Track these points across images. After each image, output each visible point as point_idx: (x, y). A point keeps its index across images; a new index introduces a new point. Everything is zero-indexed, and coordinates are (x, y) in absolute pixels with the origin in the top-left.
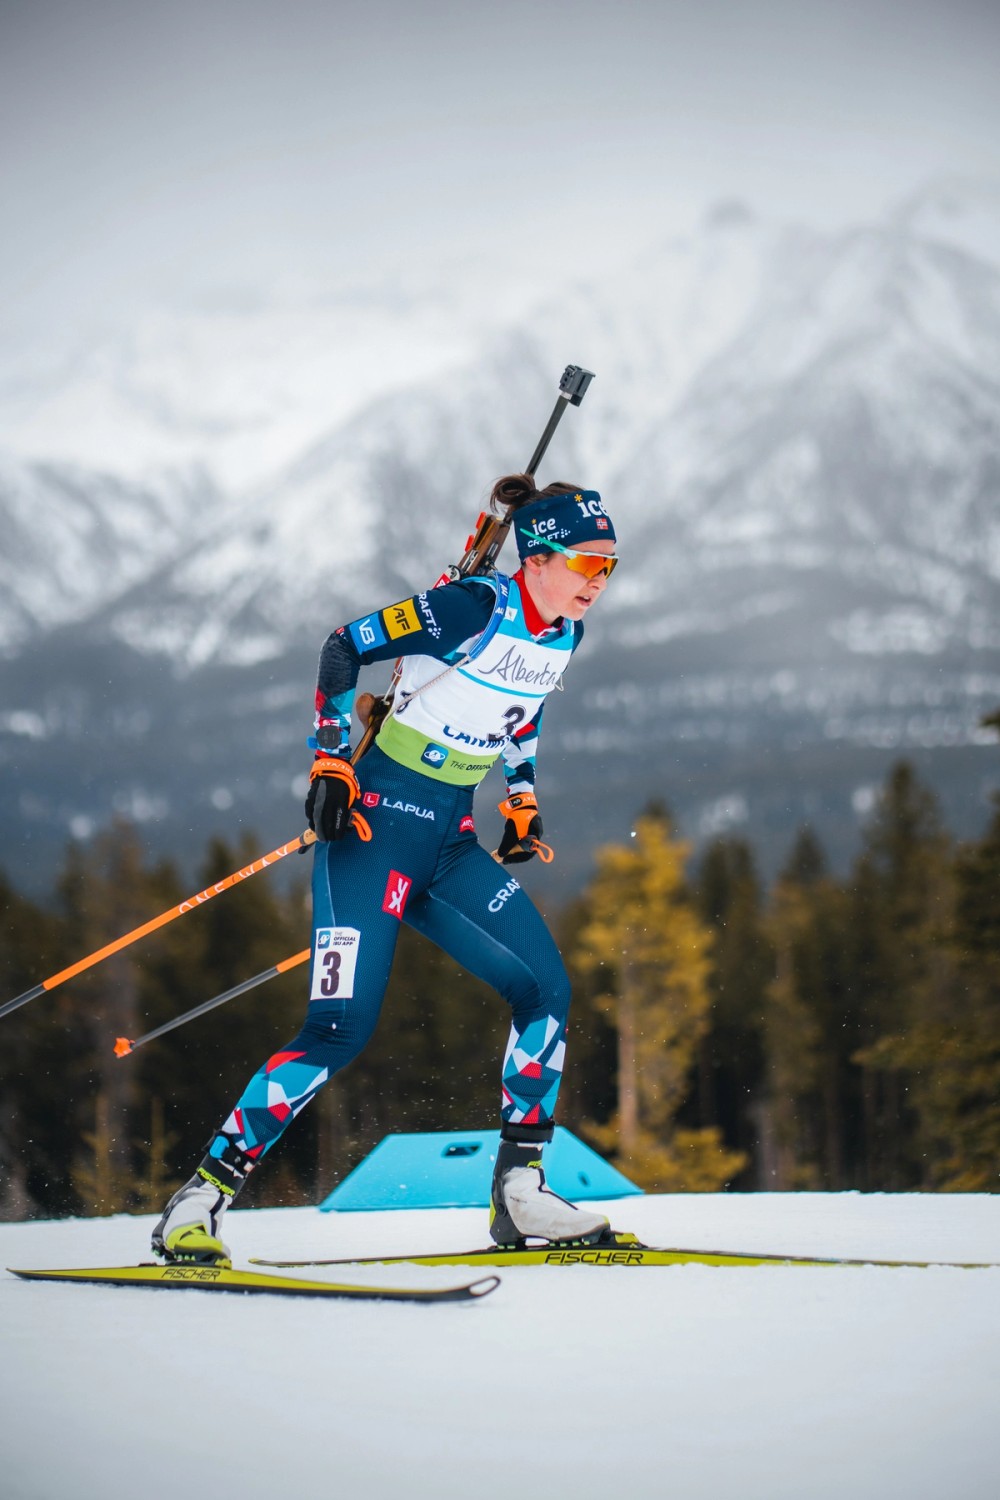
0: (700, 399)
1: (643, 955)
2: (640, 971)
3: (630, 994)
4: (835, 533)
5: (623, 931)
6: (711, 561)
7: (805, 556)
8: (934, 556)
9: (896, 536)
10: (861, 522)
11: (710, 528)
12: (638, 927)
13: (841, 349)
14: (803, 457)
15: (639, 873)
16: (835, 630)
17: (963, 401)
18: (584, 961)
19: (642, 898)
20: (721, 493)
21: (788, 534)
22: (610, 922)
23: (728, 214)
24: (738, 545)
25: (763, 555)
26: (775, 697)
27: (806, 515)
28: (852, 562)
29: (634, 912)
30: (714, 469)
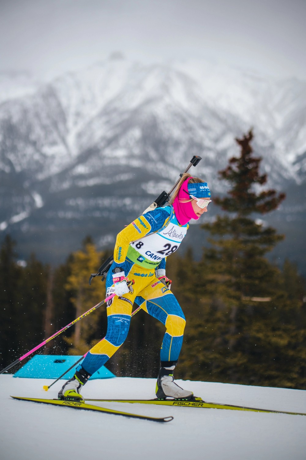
0: (106, 112)
1: (87, 286)
2: (84, 291)
3: (81, 297)
4: (145, 157)
5: (80, 279)
6: (107, 162)
7: (136, 163)
8: (173, 166)
9: (163, 160)
10: (153, 154)
11: (108, 152)
12: (85, 277)
13: (149, 101)
14: (136, 133)
15: (87, 260)
16: (143, 186)
17: (184, 121)
18: (68, 287)
19: (87, 268)
20: (111, 141)
21: (131, 156)
22: (77, 275)
23: (117, 56)
24: (116, 158)
25: (123, 162)
26: (125, 205)
27: (137, 151)
28: (150, 167)
29: (85, 272)
30: (110, 134)
